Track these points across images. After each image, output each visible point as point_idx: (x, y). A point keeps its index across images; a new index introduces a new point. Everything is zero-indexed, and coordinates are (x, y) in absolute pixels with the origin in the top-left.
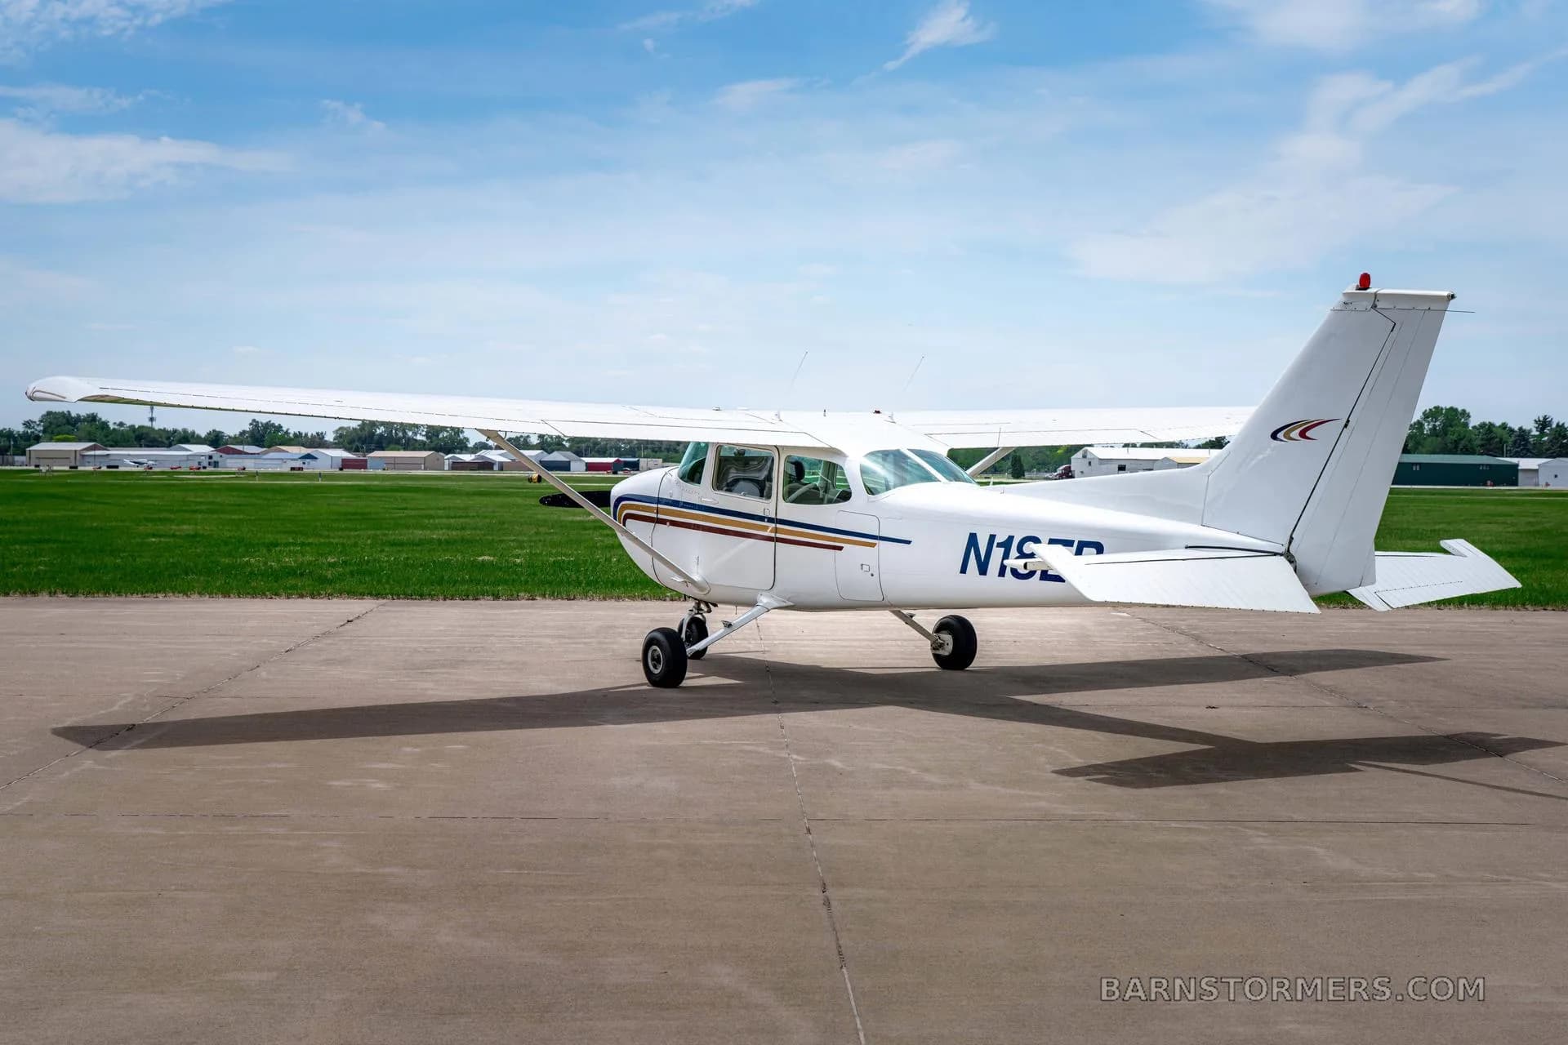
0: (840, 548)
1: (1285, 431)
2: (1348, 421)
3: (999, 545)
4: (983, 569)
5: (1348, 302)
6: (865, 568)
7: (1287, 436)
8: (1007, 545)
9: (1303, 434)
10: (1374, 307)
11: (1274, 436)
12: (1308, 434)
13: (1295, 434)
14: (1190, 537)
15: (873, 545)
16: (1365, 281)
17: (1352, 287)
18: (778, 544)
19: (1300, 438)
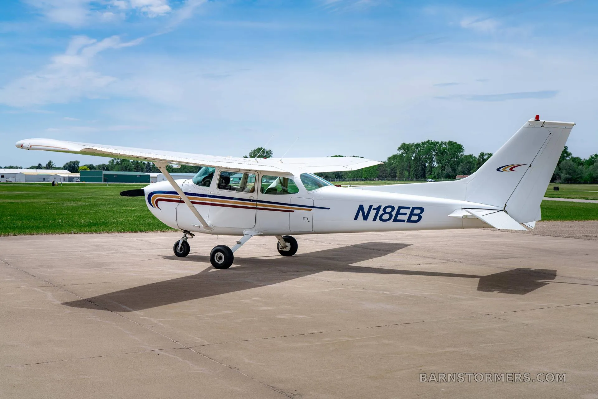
0: (293, 211)
1: (503, 168)
2: (531, 165)
3: (374, 209)
4: (365, 218)
5: (531, 124)
6: (305, 219)
7: (504, 170)
8: (378, 209)
9: (511, 169)
10: (542, 126)
11: (498, 170)
12: (513, 169)
13: (508, 169)
14: (462, 205)
15: (311, 210)
16: (537, 118)
17: (533, 119)
18: (257, 210)
19: (509, 170)
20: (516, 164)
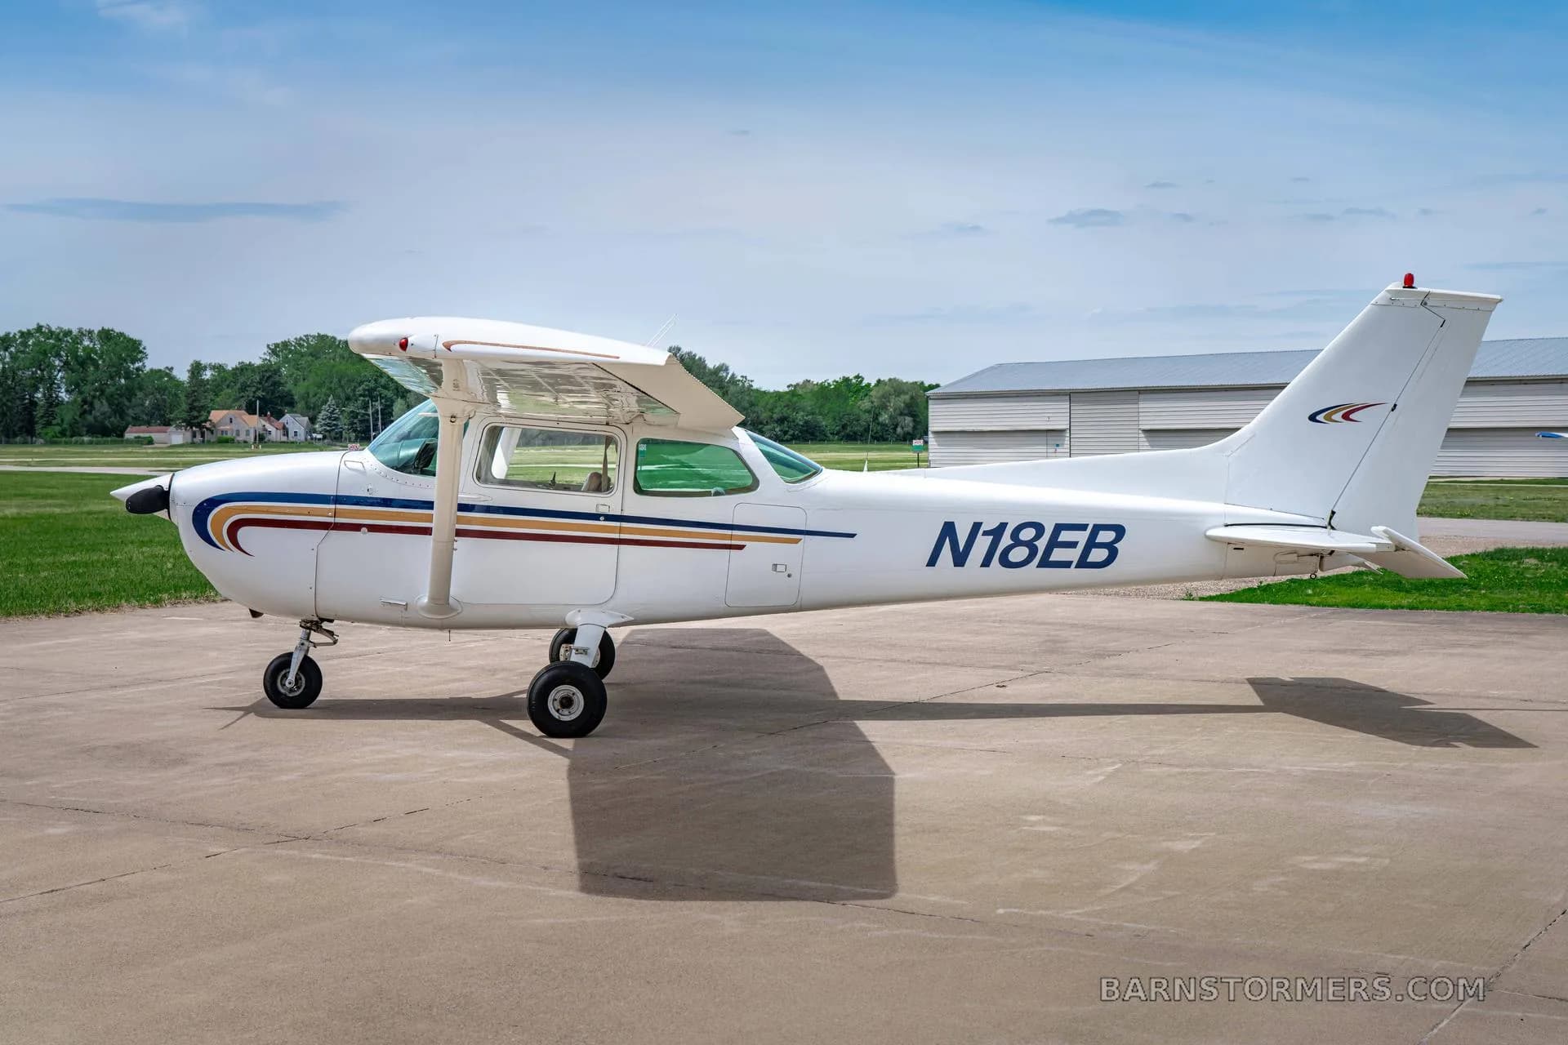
0: (741, 547)
1: (1325, 414)
2: (1395, 406)
3: (986, 533)
4: (960, 559)
5: (1393, 299)
6: (779, 568)
7: (1329, 418)
8: (997, 532)
9: (1346, 417)
10: (1424, 304)
11: (1313, 418)
12: (1351, 416)
13: (1338, 416)
14: (1225, 515)
15: (796, 541)
16: (1409, 281)
18: (622, 547)
19: (1343, 420)
20: (1358, 400)
